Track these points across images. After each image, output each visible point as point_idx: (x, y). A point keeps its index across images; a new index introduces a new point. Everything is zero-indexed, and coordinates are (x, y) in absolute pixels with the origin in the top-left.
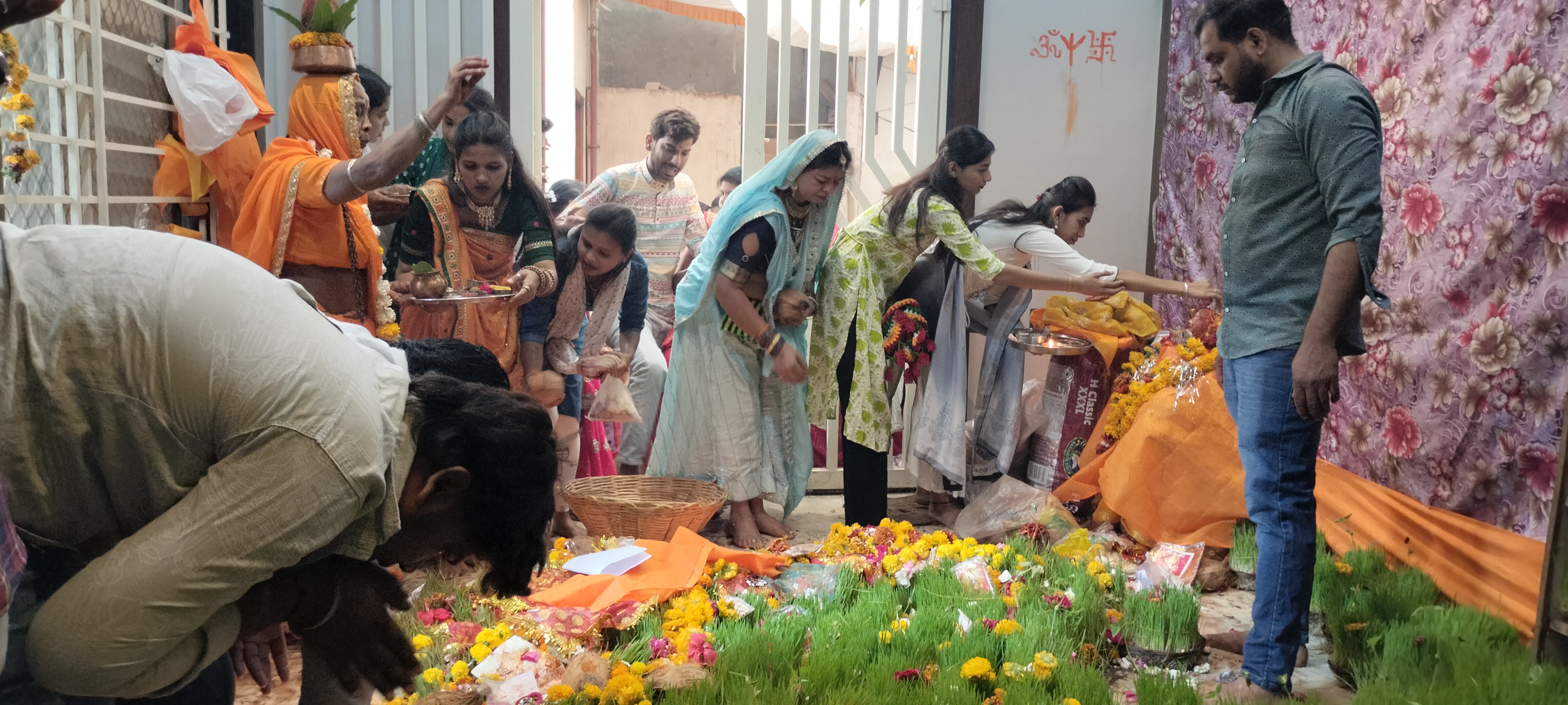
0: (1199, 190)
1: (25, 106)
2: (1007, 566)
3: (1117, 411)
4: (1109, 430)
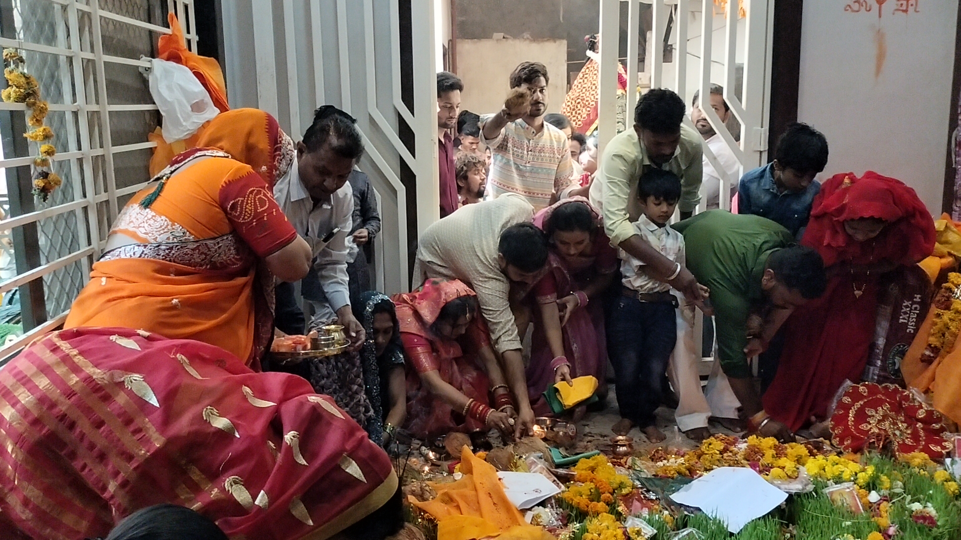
1: (46, 137)
2: (871, 485)
3: (940, 325)
4: (933, 341)
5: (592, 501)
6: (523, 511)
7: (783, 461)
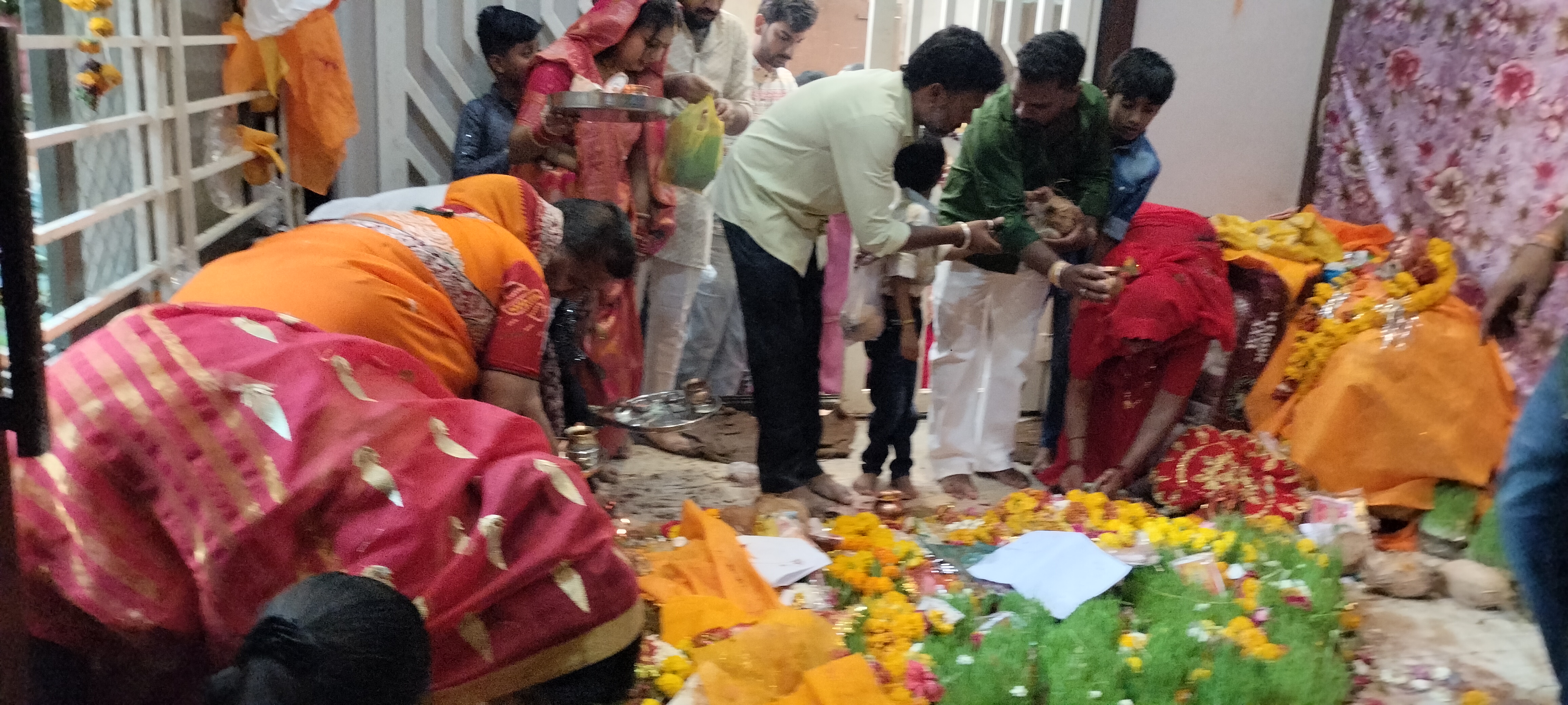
0: (1393, 92)
3: (1303, 352)
4: (1292, 371)
5: (870, 575)
6: (780, 589)
7: (1112, 524)
